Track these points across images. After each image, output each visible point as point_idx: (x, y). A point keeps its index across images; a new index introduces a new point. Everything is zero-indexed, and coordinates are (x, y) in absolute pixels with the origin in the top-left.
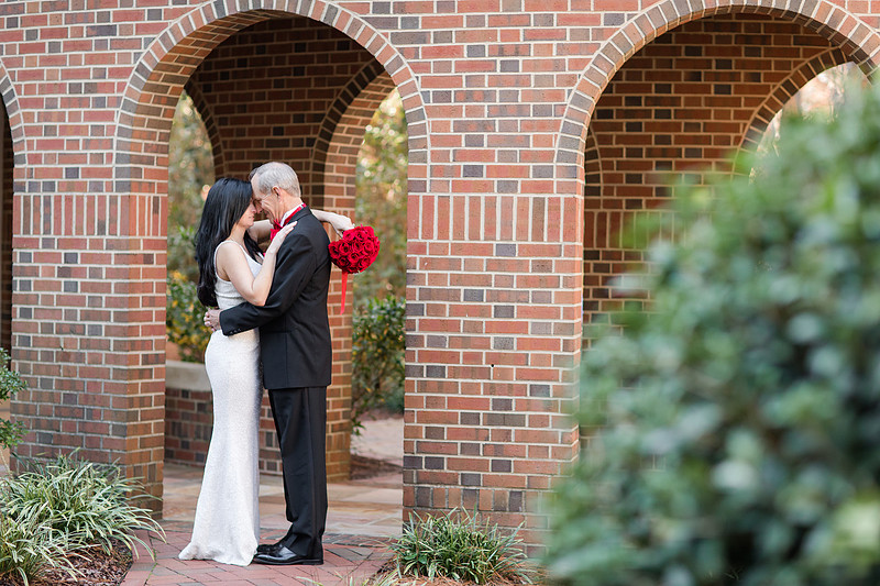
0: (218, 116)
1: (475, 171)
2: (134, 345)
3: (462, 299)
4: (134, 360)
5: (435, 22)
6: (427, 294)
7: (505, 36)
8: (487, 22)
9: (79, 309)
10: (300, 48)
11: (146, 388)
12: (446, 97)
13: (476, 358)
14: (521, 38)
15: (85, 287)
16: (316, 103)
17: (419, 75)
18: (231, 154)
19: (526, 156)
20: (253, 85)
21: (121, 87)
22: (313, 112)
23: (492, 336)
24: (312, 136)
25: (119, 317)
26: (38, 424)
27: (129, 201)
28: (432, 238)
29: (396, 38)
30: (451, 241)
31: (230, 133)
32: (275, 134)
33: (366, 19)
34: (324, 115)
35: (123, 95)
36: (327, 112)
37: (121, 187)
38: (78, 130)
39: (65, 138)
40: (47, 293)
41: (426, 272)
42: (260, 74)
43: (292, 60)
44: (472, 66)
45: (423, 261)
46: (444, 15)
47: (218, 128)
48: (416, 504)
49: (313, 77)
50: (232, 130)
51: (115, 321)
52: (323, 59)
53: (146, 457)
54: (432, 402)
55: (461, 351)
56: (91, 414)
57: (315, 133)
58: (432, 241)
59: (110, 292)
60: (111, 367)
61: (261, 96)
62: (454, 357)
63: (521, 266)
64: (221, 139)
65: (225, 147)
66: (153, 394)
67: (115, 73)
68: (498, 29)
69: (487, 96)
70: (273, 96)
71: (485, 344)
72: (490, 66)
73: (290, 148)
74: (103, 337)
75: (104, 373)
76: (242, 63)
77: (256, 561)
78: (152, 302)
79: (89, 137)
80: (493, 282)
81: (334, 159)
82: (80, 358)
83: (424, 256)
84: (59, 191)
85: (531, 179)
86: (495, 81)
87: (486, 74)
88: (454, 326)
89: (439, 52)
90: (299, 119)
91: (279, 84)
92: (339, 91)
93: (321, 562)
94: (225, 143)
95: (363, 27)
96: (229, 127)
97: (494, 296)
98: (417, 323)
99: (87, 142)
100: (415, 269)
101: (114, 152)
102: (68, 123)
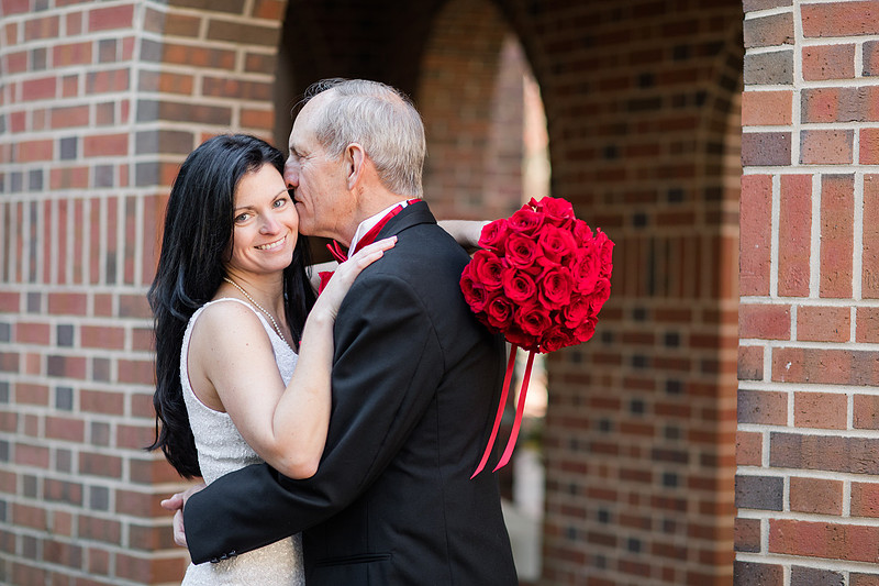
6: (791, 451)
9: (75, 448)
15: (85, 400)
24: (702, 86)
28: (805, 293)
30: (856, 302)
38: (77, 55)
39: (59, 73)
40: (31, 410)
41: (790, 389)
45: (781, 357)
51: (129, 480)
57: (709, 79)
58: (804, 302)
59: (123, 414)
74: (111, 514)
79: (96, 68)
82: (77, 557)
83: (782, 345)
84: (49, 189)
88: (863, 545)
98: (765, 528)
99: (91, 77)
100: (759, 377)
101: (133, 95)
102: (64, 39)
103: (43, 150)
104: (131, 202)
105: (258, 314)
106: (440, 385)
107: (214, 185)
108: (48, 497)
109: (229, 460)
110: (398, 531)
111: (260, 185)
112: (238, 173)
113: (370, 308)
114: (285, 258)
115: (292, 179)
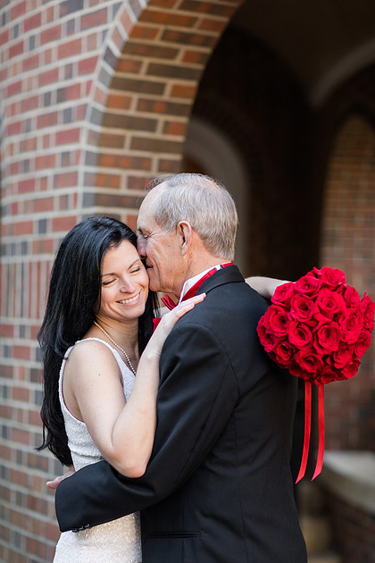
35: (88, 99)
39: (38, 175)
67: (84, 67)
79: (59, 171)
99: (57, 177)
101: (80, 189)
102: (41, 152)
105: (113, 350)
106: (235, 407)
107: (86, 258)
108: (30, 465)
109: (89, 456)
110: (205, 515)
111: (120, 258)
112: (103, 249)
113: (182, 348)
114: (140, 309)
115: (142, 251)
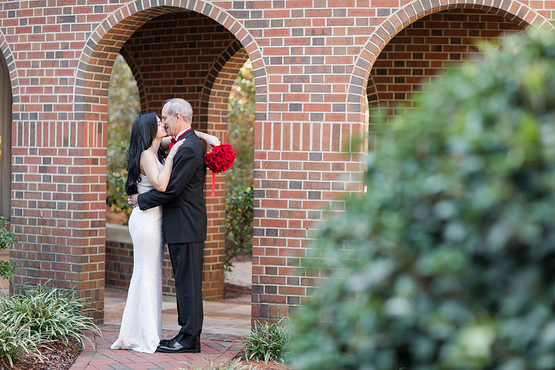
0: (143, 73)
1: (297, 107)
2: (85, 215)
3: (288, 187)
4: (86, 224)
5: (272, 14)
6: (267, 184)
7: (315, 22)
8: (304, 14)
9: (52, 192)
10: (193, 30)
11: (93, 242)
12: (279, 61)
13: (298, 224)
14: (326, 24)
15: (56, 179)
16: (203, 65)
17: (262, 47)
18: (151, 96)
19: (328, 98)
20: (164, 53)
21: (78, 54)
22: (201, 70)
23: (307, 210)
24: (200, 85)
25: (77, 197)
26: (26, 264)
27: (83, 125)
28: (270, 149)
29: (248, 24)
30: (282, 151)
31: (149, 83)
32: (177, 84)
33: (229, 12)
34: (208, 72)
35: (79, 59)
36: (210, 70)
37: (78, 116)
38: (52, 81)
39: (44, 86)
40: (33, 182)
41: (266, 170)
42: (168, 47)
43: (188, 38)
44: (295, 41)
45: (264, 163)
46: (278, 9)
47: (143, 80)
48: (260, 315)
49: (201, 48)
50: (151, 81)
51: (74, 200)
52: (207, 37)
53: (93, 285)
54: (269, 251)
55: (288, 220)
56: (60, 258)
57: (202, 83)
58: (269, 151)
59: (71, 182)
60: (72, 228)
61: (169, 61)
62: (283, 224)
63: (325, 166)
64: (145, 87)
65: (147, 92)
66: (98, 246)
67: (75, 45)
68: (312, 18)
69: (304, 60)
70: (177, 60)
71: (303, 215)
72: (306, 42)
73: (187, 93)
74: (67, 210)
75: (67, 233)
76: (158, 40)
77: (159, 350)
78: (97, 188)
79: (59, 86)
80: (308, 176)
81: (214, 100)
82: (53, 223)
83: (265, 160)
84: (40, 119)
85: (332, 112)
86: (309, 51)
87: (304, 46)
88: (283, 204)
89: (275, 33)
90: (193, 74)
91: (180, 53)
92: (217, 57)
93: (199, 352)
94: (147, 89)
95: (227, 17)
96: (149, 79)
97: (308, 185)
98: (260, 201)
99: (57, 88)
100: (259, 168)
101: (74, 94)
102: (45, 77)
103: (39, 108)
104: (73, 125)
